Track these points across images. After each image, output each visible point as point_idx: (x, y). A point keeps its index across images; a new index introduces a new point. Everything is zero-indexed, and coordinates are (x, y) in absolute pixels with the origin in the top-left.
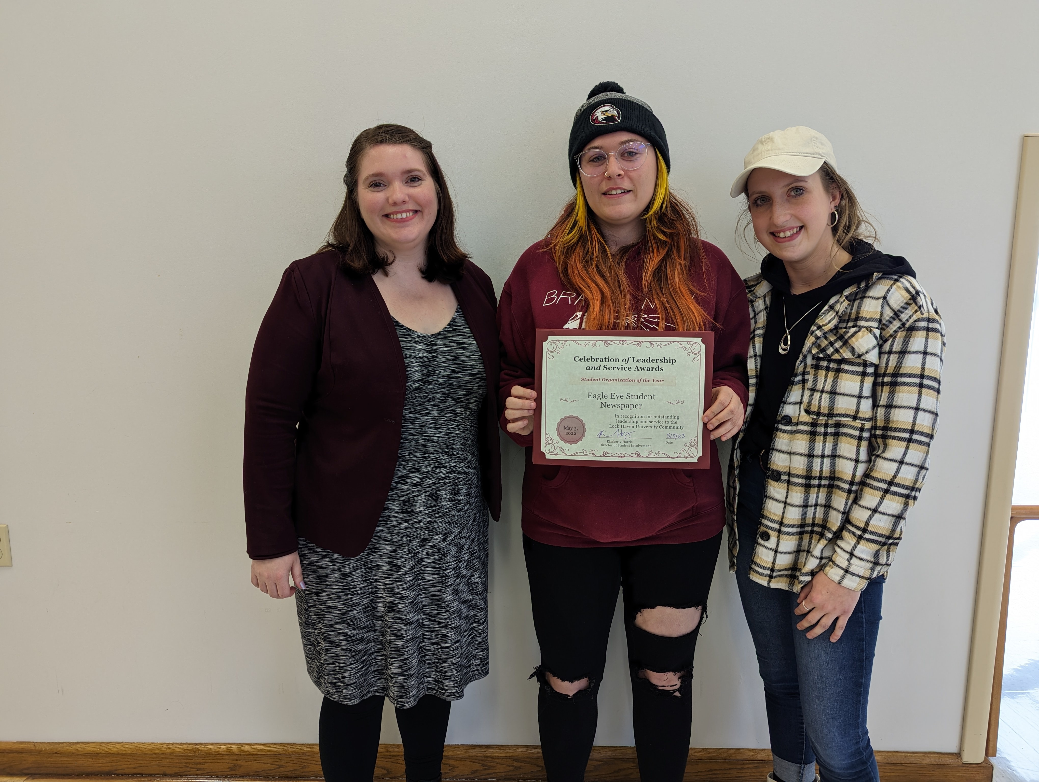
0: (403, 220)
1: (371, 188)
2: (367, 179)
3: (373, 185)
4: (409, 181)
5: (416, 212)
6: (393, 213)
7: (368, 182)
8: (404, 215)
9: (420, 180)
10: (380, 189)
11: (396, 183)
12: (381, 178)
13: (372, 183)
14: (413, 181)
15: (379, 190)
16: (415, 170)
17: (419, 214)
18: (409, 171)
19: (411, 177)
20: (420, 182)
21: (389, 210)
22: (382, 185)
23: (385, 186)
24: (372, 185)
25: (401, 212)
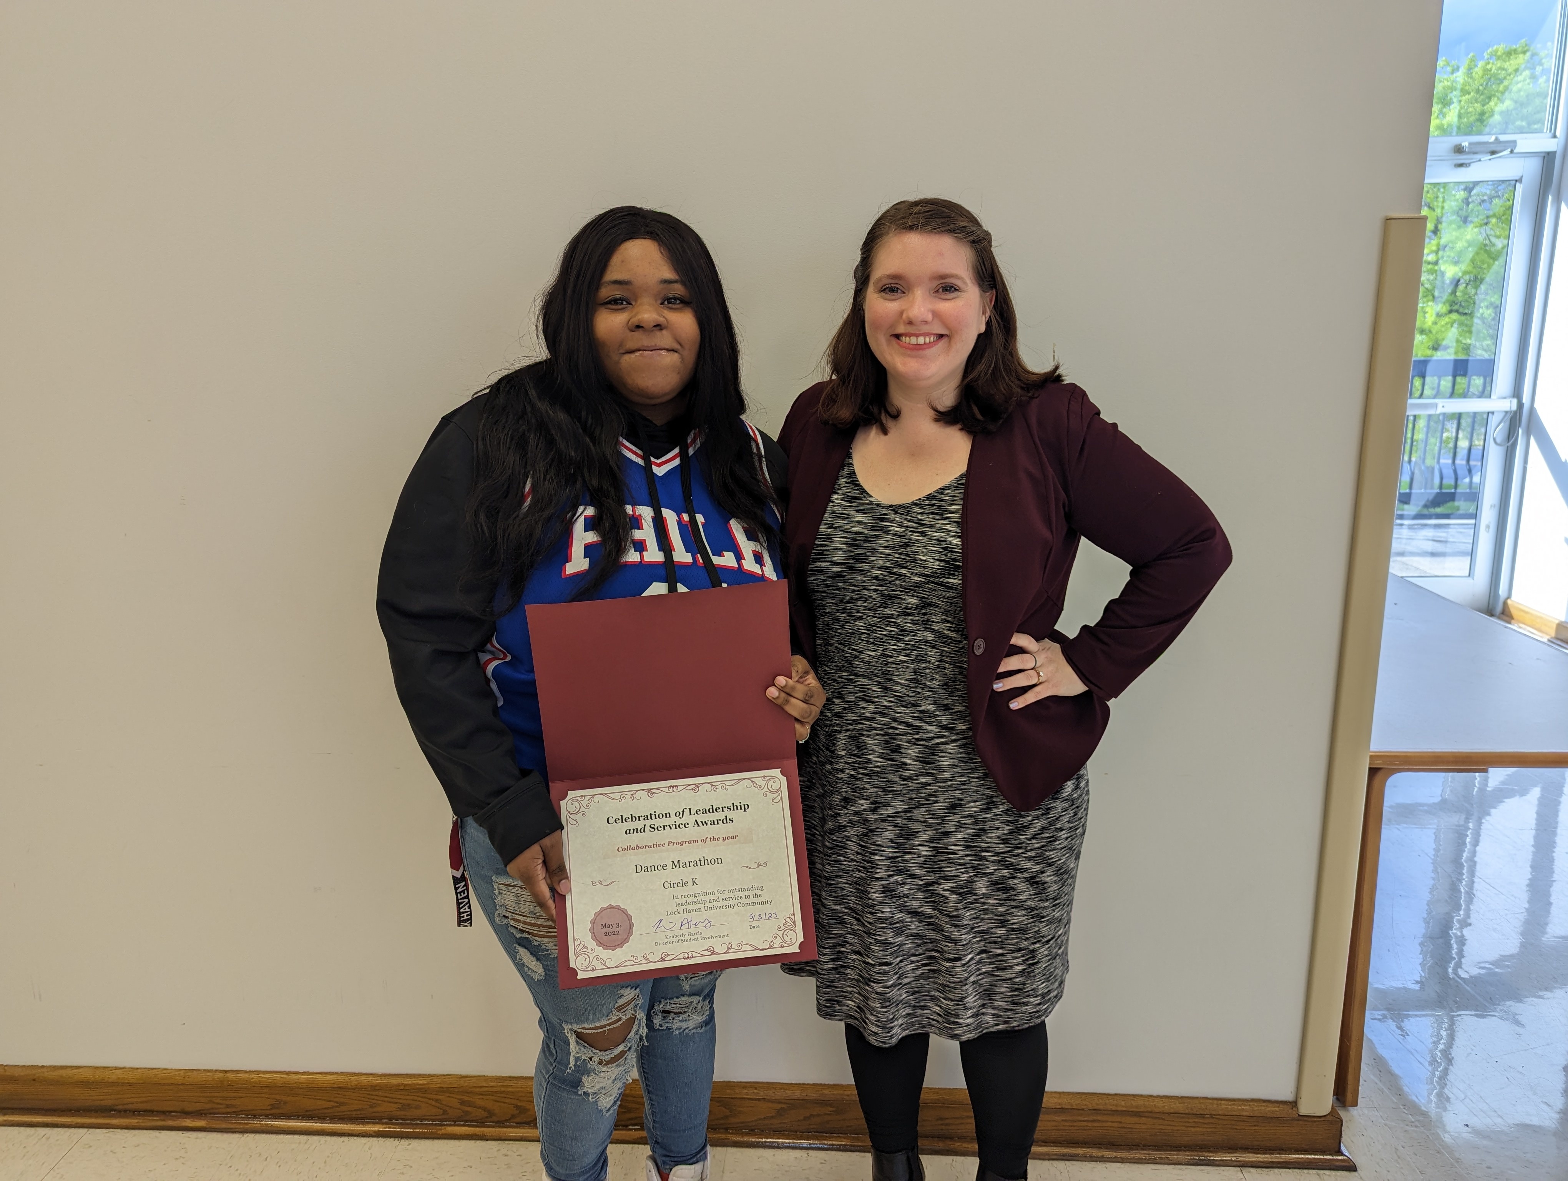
0: (918, 347)
1: (883, 294)
2: (879, 280)
3: (887, 290)
4: (941, 290)
5: (941, 336)
6: (906, 335)
7: (881, 285)
8: (921, 340)
9: (956, 290)
10: (896, 295)
11: (919, 292)
12: (900, 282)
13: (885, 287)
14: (946, 290)
15: (893, 297)
16: (952, 276)
17: (945, 340)
18: (943, 277)
19: (944, 285)
20: (957, 292)
21: (901, 329)
22: (899, 291)
23: (904, 293)
24: (885, 289)
25: (917, 336)
